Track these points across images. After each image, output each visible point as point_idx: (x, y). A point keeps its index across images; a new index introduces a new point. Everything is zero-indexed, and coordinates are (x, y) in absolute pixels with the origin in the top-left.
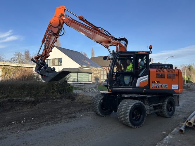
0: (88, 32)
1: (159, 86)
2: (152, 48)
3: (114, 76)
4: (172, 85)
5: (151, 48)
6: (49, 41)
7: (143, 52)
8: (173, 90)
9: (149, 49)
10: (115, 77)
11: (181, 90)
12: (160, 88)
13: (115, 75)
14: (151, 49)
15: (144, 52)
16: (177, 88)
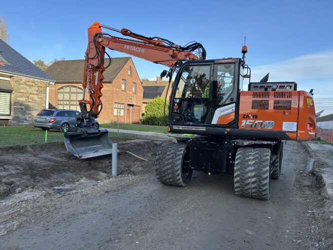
0: (138, 50)
1: (256, 124)
2: (246, 52)
3: (176, 105)
4: (284, 123)
5: (244, 52)
6: (92, 81)
7: (229, 59)
8: (284, 132)
9: (242, 54)
10: (177, 107)
11: (300, 133)
12: (259, 128)
13: (178, 104)
14: (244, 54)
15: (231, 59)
16: (295, 129)
